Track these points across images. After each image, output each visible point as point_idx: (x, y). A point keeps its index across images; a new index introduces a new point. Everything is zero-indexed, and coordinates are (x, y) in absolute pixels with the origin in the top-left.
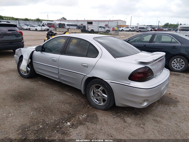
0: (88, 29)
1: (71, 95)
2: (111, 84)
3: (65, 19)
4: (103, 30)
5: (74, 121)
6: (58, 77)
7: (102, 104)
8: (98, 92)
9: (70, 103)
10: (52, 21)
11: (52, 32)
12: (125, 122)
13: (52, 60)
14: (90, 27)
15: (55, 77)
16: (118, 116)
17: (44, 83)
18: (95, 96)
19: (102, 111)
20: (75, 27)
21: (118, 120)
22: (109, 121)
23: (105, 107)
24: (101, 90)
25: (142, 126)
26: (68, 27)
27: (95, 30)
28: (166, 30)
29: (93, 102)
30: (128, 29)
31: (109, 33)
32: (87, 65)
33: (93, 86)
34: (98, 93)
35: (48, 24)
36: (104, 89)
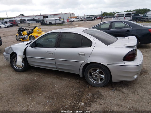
0: (47, 22)
1: (69, 80)
2: (108, 66)
3: (23, 15)
4: (59, 22)
5: (84, 101)
6: (55, 67)
7: (100, 82)
8: (96, 73)
9: (73, 87)
10: (12, 18)
11: (22, 28)
12: (123, 93)
13: (47, 53)
14: (48, 21)
15: (53, 67)
16: (115, 90)
17: (40, 74)
18: (92, 77)
19: (101, 88)
20: (35, 22)
21: (117, 92)
22: (112, 95)
23: (103, 85)
24: (98, 72)
25: (136, 93)
26: (29, 22)
27: (53, 23)
28: (105, 17)
29: (91, 82)
30: (78, 20)
31: (64, 24)
32: (84, 54)
33: (90, 70)
34: (96, 75)
35: (10, 21)
36: (101, 71)
